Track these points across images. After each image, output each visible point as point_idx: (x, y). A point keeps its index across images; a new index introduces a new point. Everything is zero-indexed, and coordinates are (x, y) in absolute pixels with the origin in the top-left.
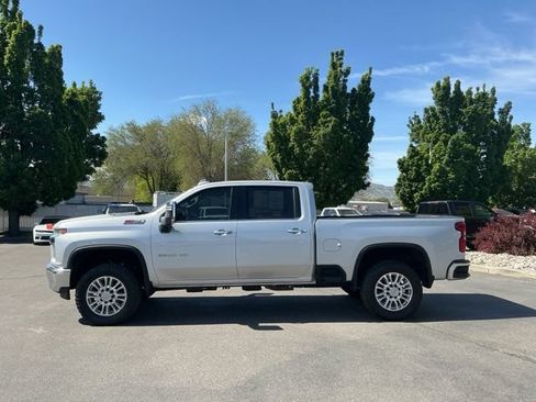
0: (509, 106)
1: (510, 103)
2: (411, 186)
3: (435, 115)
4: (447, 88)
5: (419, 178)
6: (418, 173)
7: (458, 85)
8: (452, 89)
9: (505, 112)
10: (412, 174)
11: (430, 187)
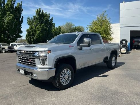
0: (52, 18)
1: (53, 18)
2: (30, 37)
3: (36, 18)
4: (40, 11)
5: (33, 35)
6: (33, 34)
7: (43, 11)
8: (41, 12)
9: (52, 20)
10: (31, 34)
11: (36, 38)
